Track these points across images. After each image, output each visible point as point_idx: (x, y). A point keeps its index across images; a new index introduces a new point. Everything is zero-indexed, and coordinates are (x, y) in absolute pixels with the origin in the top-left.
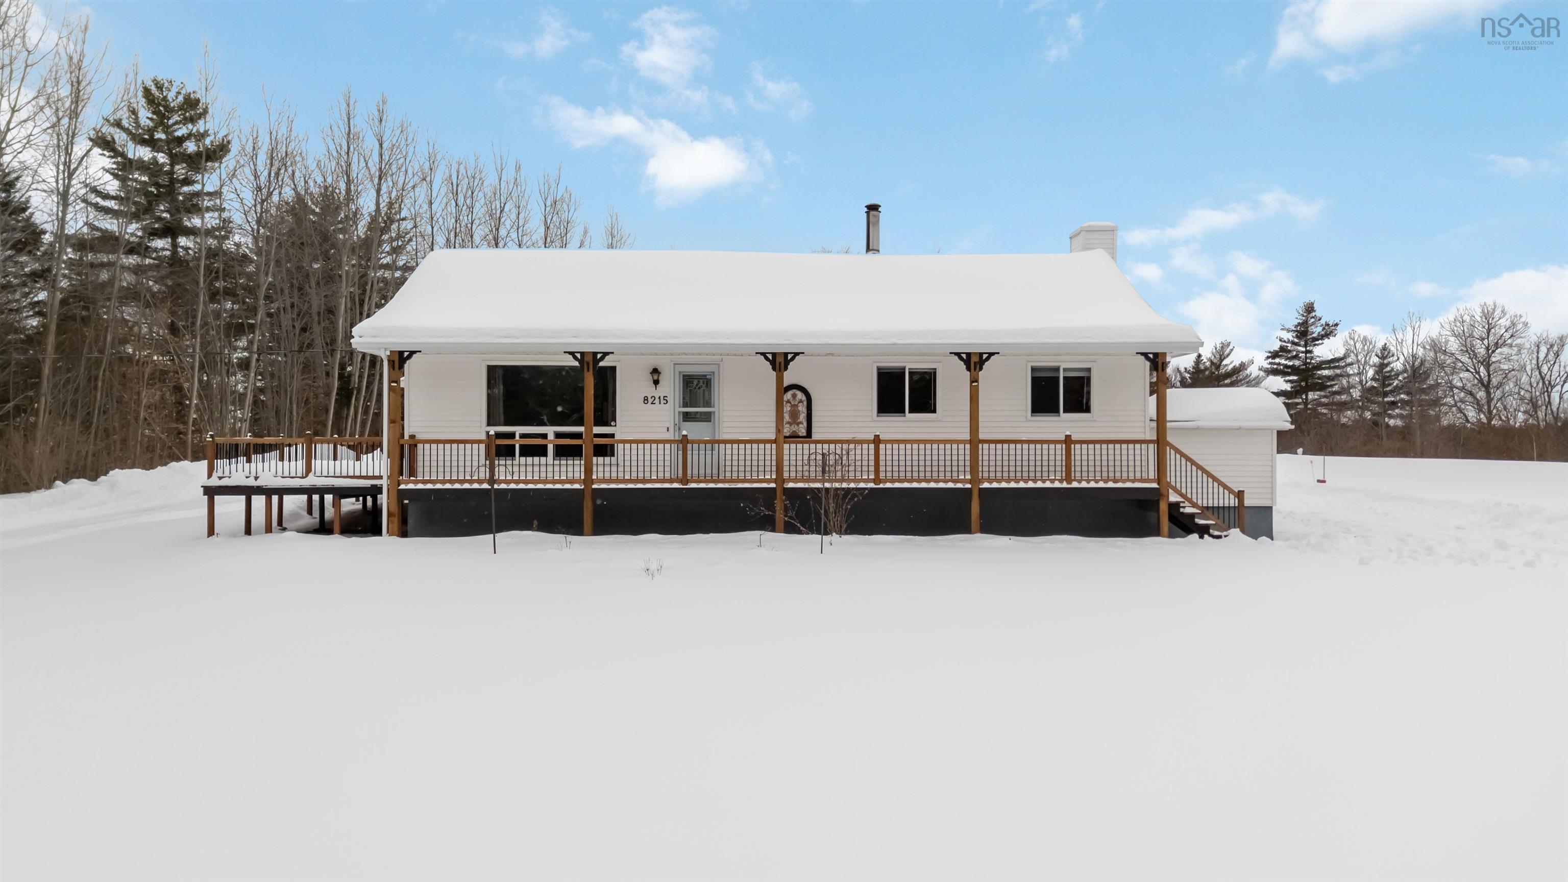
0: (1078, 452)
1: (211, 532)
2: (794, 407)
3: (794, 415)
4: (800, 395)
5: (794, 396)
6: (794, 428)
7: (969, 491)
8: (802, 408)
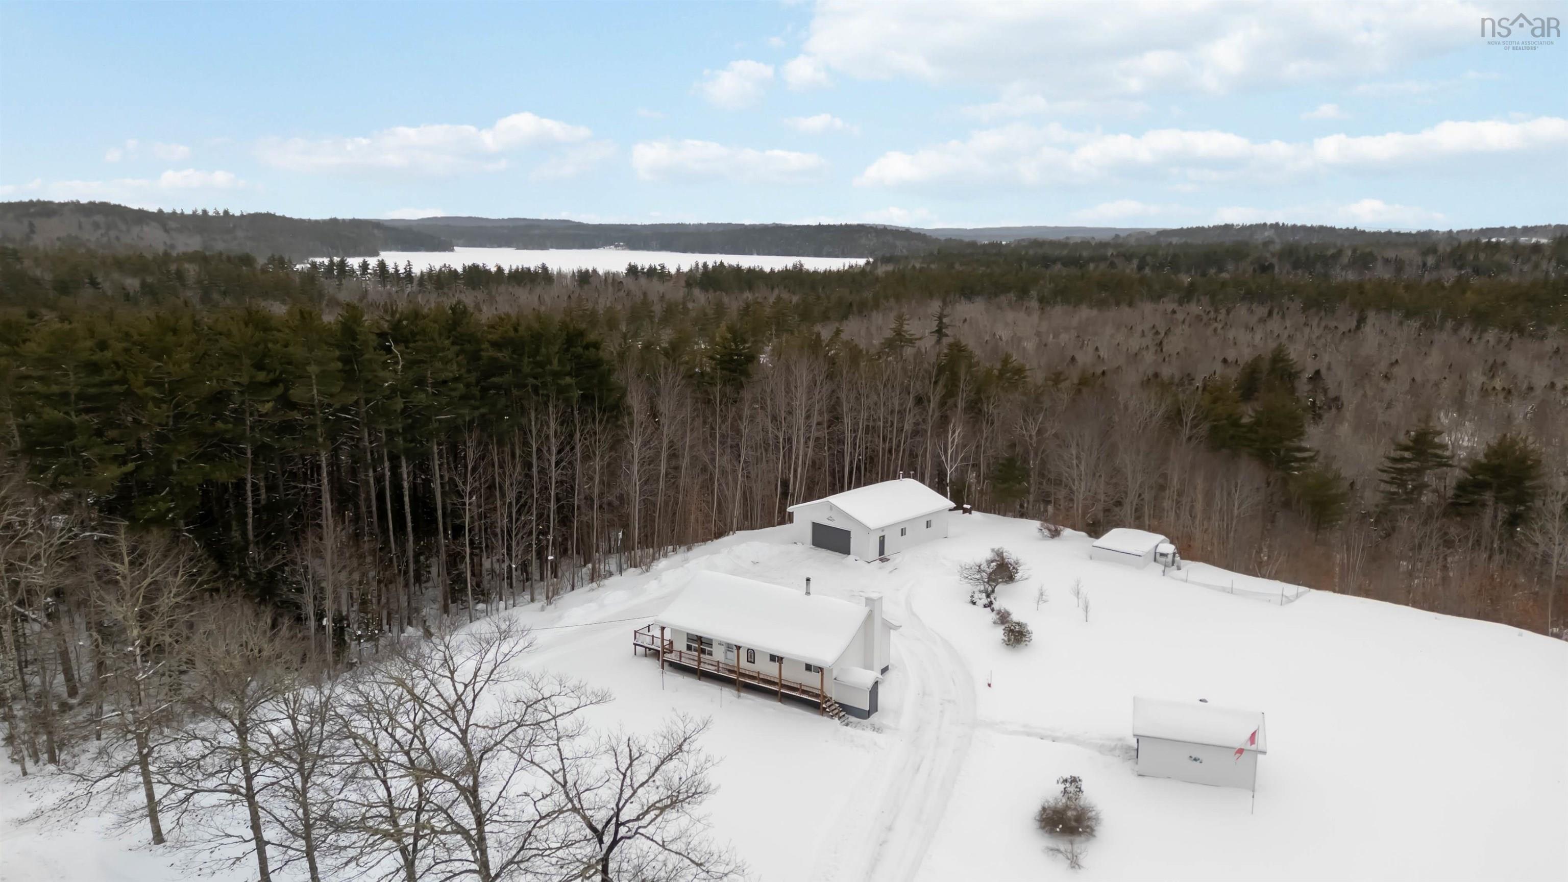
0: (802, 687)
1: (636, 654)
2: (751, 654)
4: (753, 652)
7: (778, 691)
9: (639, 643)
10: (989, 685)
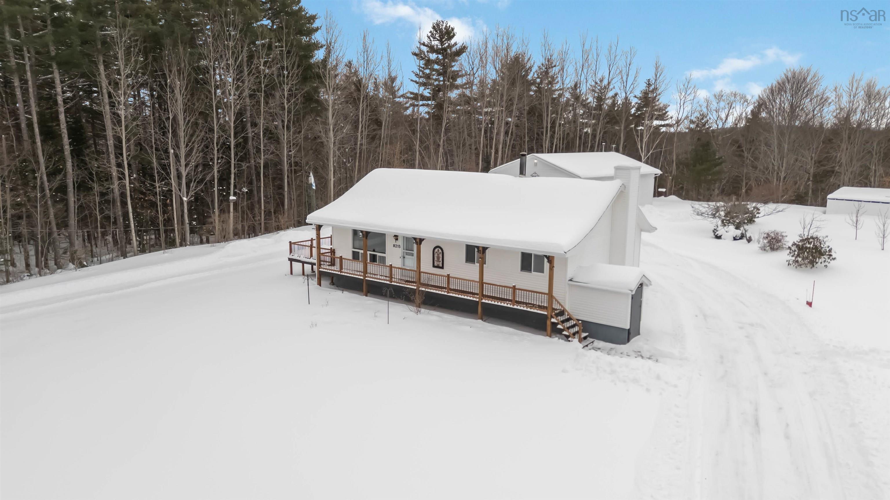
0: (518, 293)
1: (292, 273)
2: (438, 255)
3: (438, 258)
4: (440, 251)
5: (438, 250)
6: (438, 263)
7: (478, 302)
8: (441, 256)
9: (295, 257)
10: (810, 304)
